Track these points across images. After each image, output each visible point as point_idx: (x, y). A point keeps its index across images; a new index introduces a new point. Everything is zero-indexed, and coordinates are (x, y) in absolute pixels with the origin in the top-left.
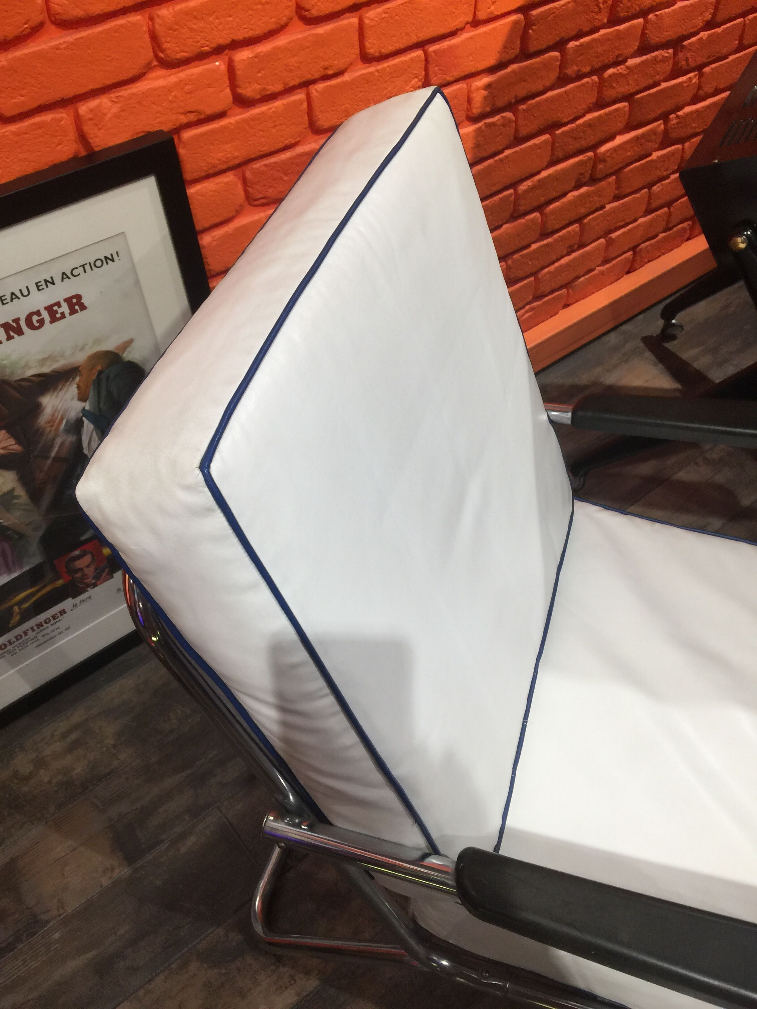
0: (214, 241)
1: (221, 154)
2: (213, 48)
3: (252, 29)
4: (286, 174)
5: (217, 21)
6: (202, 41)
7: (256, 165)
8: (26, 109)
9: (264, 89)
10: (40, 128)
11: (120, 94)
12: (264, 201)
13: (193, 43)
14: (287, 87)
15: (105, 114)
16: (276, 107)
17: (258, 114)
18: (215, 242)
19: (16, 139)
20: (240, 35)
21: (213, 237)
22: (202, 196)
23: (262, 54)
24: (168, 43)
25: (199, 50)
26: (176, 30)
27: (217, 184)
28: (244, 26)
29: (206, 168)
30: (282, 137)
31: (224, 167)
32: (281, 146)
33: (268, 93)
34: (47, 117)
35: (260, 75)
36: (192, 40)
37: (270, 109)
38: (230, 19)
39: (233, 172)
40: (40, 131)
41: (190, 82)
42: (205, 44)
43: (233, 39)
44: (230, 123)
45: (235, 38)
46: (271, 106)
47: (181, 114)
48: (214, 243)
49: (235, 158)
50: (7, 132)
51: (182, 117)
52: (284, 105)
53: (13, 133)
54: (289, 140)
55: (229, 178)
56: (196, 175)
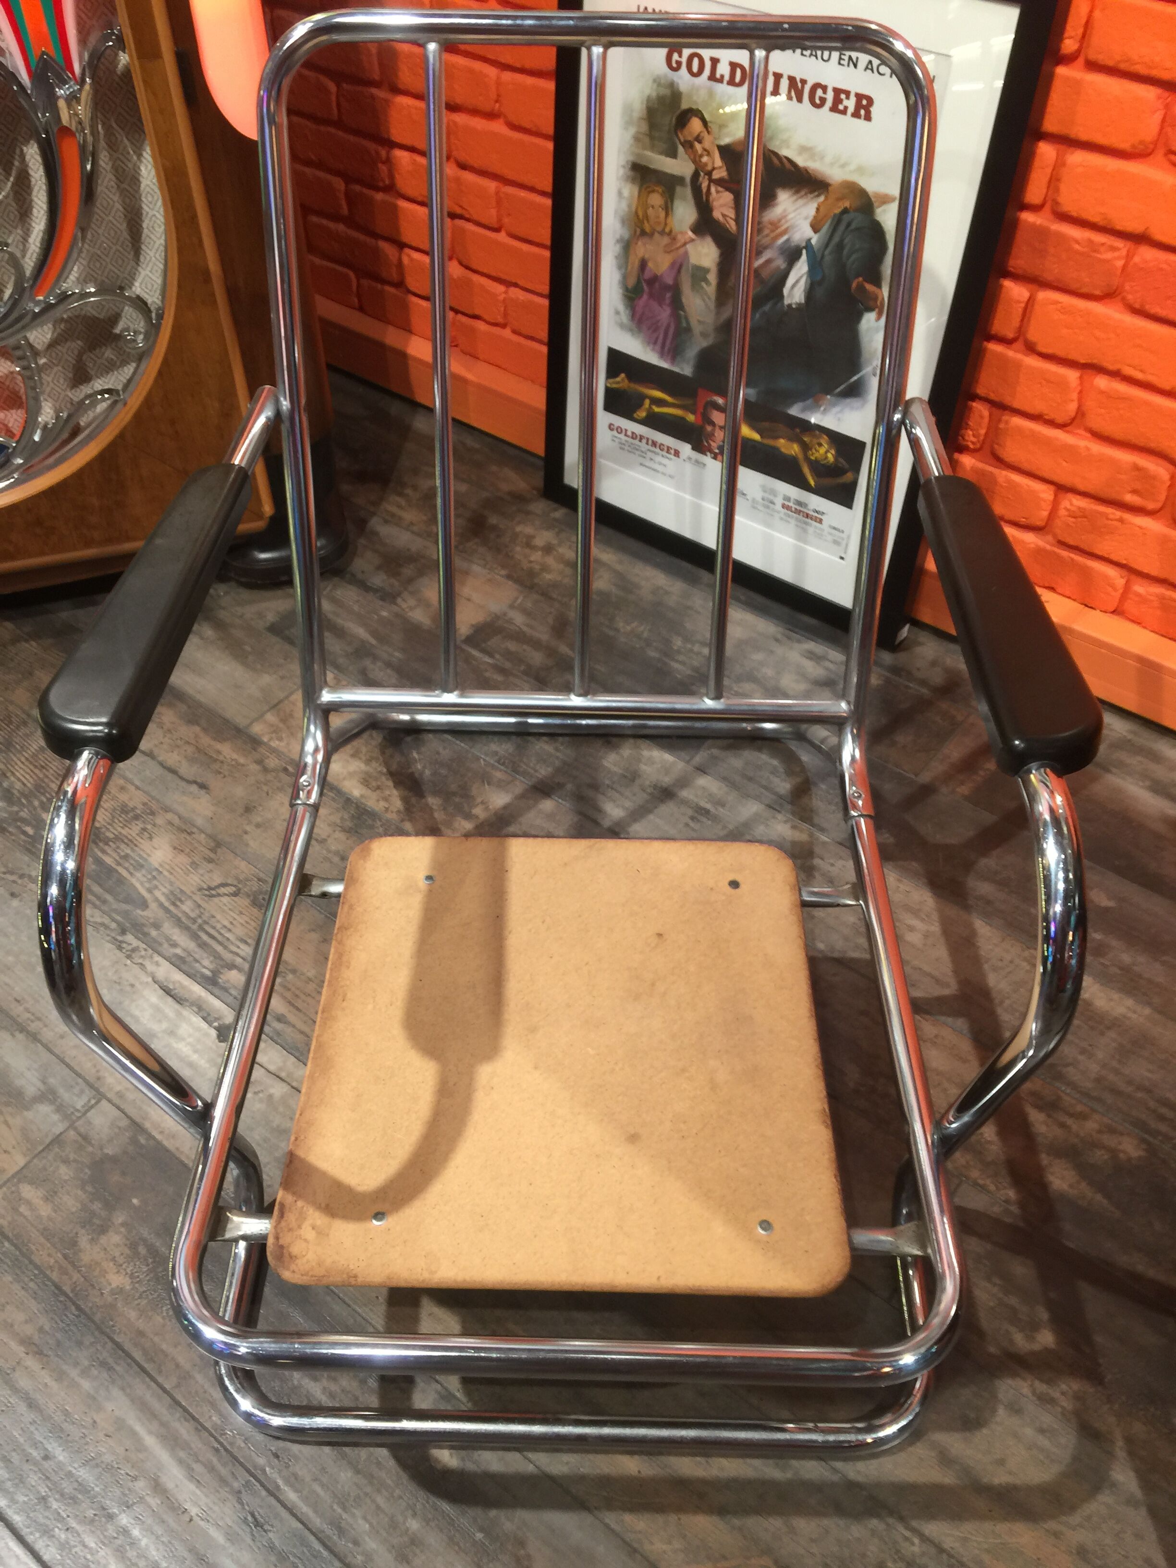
1: (1146, 50)
18: (1079, 169)
22: (1094, 93)
27: (1126, 91)
29: (1119, 58)
31: (1142, 71)
39: (1159, 91)
49: (1164, 69)
55: (1149, 93)
56: (1102, 59)
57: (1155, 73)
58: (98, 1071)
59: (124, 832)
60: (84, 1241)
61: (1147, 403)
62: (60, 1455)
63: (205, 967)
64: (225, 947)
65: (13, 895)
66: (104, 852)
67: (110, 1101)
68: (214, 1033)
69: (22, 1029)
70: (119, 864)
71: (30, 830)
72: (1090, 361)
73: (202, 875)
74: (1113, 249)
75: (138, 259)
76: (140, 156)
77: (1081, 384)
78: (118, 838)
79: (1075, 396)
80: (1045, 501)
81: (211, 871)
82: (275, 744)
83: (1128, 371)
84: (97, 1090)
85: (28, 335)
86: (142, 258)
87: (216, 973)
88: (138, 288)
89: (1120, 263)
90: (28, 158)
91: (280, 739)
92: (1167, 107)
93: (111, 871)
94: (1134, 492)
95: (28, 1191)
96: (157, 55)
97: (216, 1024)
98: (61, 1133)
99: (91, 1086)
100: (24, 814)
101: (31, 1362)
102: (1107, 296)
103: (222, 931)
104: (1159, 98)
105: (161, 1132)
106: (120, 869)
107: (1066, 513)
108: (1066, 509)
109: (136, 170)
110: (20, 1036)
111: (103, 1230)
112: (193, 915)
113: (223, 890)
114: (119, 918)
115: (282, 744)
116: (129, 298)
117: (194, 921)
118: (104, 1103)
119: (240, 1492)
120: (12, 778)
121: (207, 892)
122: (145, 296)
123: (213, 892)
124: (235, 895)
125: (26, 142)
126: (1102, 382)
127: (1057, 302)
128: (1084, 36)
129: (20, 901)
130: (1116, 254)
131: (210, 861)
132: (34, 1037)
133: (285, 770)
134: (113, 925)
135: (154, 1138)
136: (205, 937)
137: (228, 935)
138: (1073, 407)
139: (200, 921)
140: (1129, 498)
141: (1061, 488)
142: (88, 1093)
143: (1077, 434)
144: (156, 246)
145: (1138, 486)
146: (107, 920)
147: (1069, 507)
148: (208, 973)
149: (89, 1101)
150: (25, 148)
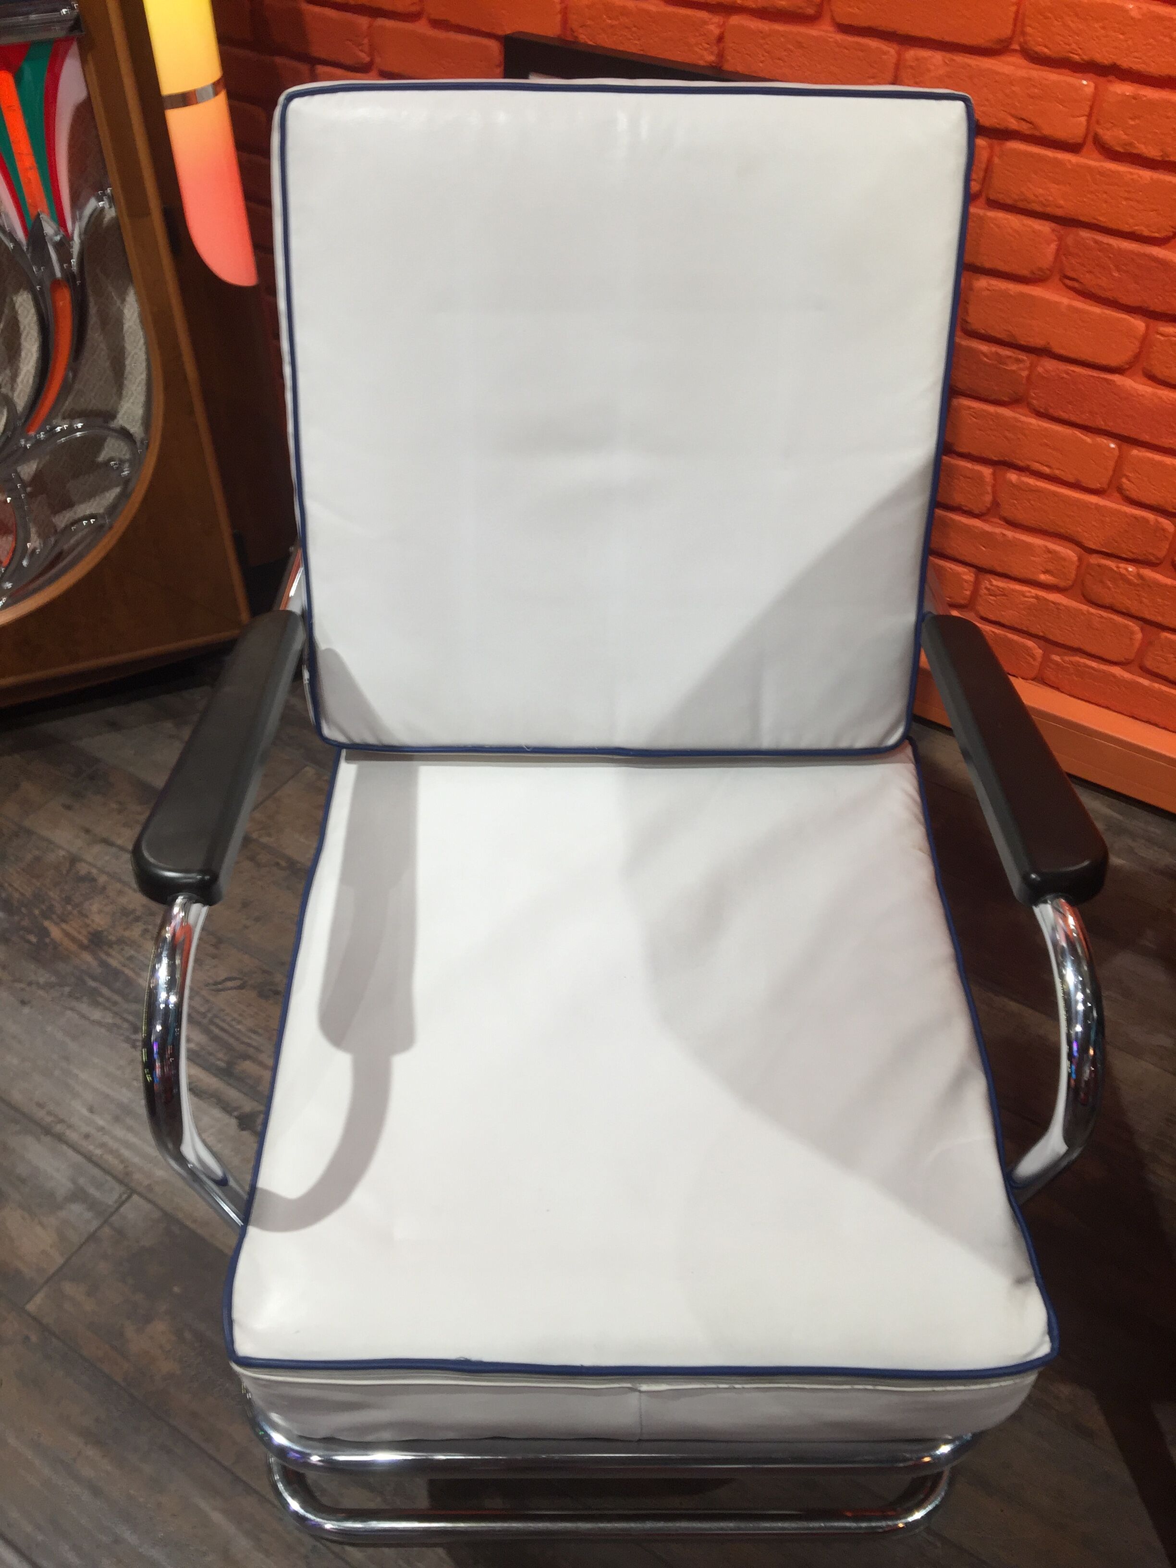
0: (988, 290)
1: (1041, 191)
2: (1085, 61)
3: (1144, 63)
4: (1118, 270)
5: (1103, 31)
6: (1074, 46)
7: (1085, 234)
8: (855, 23)
9: (1131, 144)
10: (862, 51)
11: (955, 58)
12: (1076, 285)
13: (1061, 43)
14: (1167, 159)
15: (929, 70)
16: (1140, 176)
17: (1110, 170)
18: (989, 292)
19: (837, 50)
20: (1125, 63)
21: (989, 285)
22: (999, 227)
23: (1145, 99)
24: (1033, 28)
25: (1067, 55)
26: (1047, 18)
27: (1023, 225)
28: (1136, 54)
29: (1016, 197)
30: (1132, 217)
31: (1038, 208)
32: (1126, 228)
33: (1135, 151)
34: (873, 43)
35: (1132, 123)
36: (1062, 38)
37: (1131, 173)
38: (1121, 37)
39: (1053, 225)
40: (860, 54)
41: (1039, 86)
42: (1076, 51)
43: (1115, 64)
44: (1070, 161)
45: (1118, 63)
46: (1136, 171)
47: (1013, 116)
48: (986, 293)
49: (1057, 207)
50: (832, 37)
51: (1013, 120)
52: (1152, 179)
53: (836, 42)
54: (1143, 228)
55: (1044, 227)
56: (1001, 197)
57: (1049, 210)
58: (126, 1167)
59: (127, 934)
60: (130, 1331)
61: (1055, 494)
62: (128, 1535)
63: (219, 1060)
64: (237, 1039)
65: (23, 1003)
66: (108, 955)
67: (140, 1195)
68: (234, 1122)
69: (47, 1131)
70: (124, 966)
71: (33, 939)
72: (1002, 459)
73: (208, 971)
74: (1018, 361)
75: (121, 393)
76: (123, 300)
77: (995, 479)
78: (121, 941)
79: (989, 489)
80: (966, 581)
81: (215, 967)
82: (265, 840)
83: (1036, 466)
84: (126, 1185)
85: (19, 469)
86: (124, 393)
87: (230, 1064)
88: (121, 421)
89: (1025, 374)
90: (17, 306)
91: (270, 835)
92: (1060, 239)
93: (117, 973)
94: (1046, 572)
95: (69, 1288)
96: (145, 212)
97: (236, 1114)
98: (96, 1231)
99: (121, 1182)
100: (26, 923)
101: (91, 1452)
102: (1014, 402)
103: (234, 1023)
104: (1053, 230)
105: (195, 1221)
106: (127, 971)
107: (987, 592)
108: (986, 588)
109: (121, 313)
110: (47, 1139)
111: (148, 1319)
112: (203, 1010)
113: (229, 984)
114: (130, 1018)
115: (272, 840)
116: (114, 430)
117: (204, 1015)
118: (135, 1198)
119: (306, 1557)
120: (10, 889)
121: (214, 987)
122: (128, 427)
123: (220, 986)
124: (241, 987)
125: (16, 291)
126: (1013, 477)
127: (969, 408)
128: (984, 178)
129: (31, 1007)
130: (1021, 365)
131: (214, 957)
132: (60, 1138)
133: (277, 864)
134: (126, 1025)
135: (186, 1227)
136: (216, 1031)
137: (239, 1027)
138: (988, 498)
139: (210, 1015)
140: (1043, 577)
141: (981, 570)
142: (118, 1189)
143: (992, 522)
144: (138, 381)
145: (1050, 567)
146: (118, 1021)
147: (989, 586)
148: (222, 1064)
149: (120, 1196)
150: (14, 298)
